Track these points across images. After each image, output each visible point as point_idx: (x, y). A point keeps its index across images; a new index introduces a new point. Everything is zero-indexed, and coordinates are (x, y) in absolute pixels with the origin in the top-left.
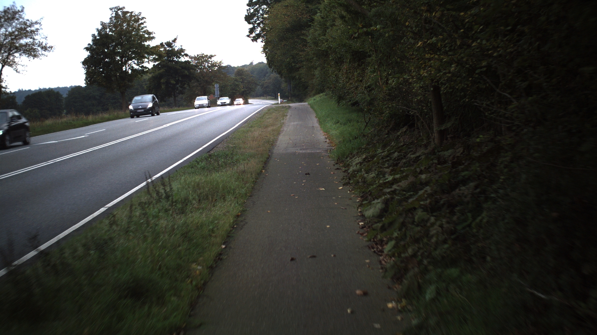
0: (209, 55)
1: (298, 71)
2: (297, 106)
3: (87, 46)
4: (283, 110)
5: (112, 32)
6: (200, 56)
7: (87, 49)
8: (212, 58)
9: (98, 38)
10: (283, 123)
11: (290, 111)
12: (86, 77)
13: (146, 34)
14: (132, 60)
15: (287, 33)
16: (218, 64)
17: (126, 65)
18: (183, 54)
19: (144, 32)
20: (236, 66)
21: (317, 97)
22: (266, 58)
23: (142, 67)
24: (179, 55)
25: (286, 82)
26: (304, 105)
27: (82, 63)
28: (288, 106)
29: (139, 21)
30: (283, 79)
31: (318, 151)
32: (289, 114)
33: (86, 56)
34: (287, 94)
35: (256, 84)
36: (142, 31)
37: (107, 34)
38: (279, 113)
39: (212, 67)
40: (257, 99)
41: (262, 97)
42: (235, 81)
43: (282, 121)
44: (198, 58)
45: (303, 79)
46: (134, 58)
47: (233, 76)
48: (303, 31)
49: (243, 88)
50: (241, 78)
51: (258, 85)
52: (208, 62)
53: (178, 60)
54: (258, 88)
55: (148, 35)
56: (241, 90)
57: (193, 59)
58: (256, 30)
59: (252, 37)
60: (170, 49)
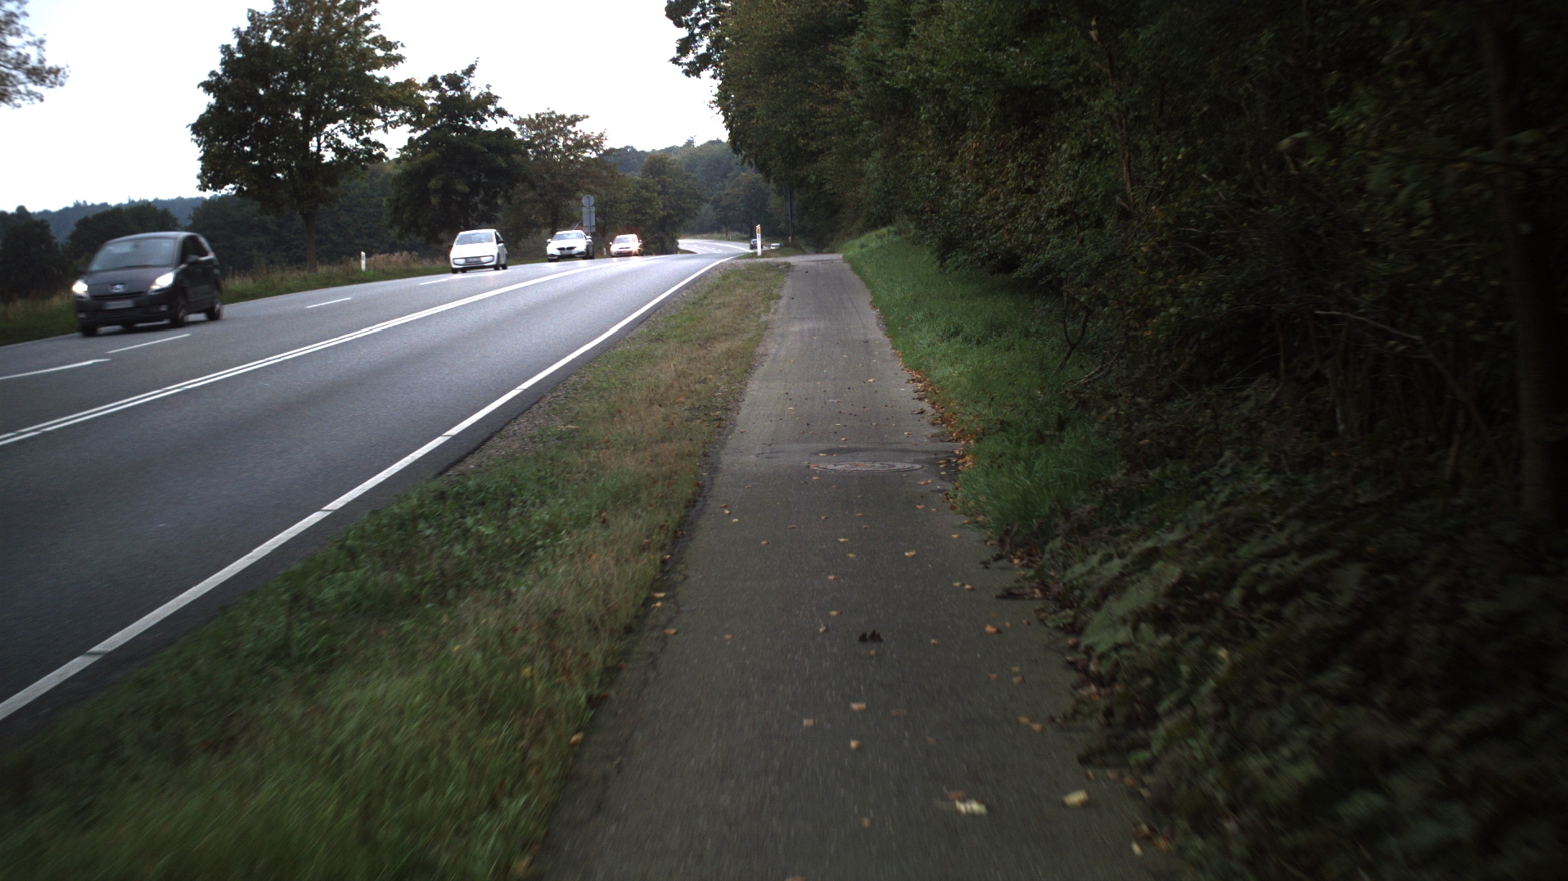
0: (568, 116)
1: (816, 161)
2: (812, 264)
3: (207, 78)
4: (768, 275)
5: (281, 41)
6: (543, 119)
7: (207, 87)
8: (577, 123)
9: (239, 55)
10: (766, 326)
11: (789, 282)
12: (202, 169)
13: (379, 47)
14: (335, 122)
15: (785, 52)
16: (593, 140)
17: (318, 137)
18: (492, 108)
19: (374, 41)
20: (648, 149)
21: (872, 240)
22: (725, 124)
23: (366, 141)
24: (481, 113)
25: (780, 193)
26: (832, 261)
27: (190, 128)
28: (785, 263)
29: (359, 11)
30: (773, 186)
31: (899, 466)
32: (786, 292)
33: (203, 110)
34: (782, 226)
35: (700, 199)
36: (368, 38)
37: (264, 48)
38: (755, 287)
39: (577, 148)
40: (702, 238)
41: (716, 235)
42: (641, 187)
43: (763, 318)
44: (539, 123)
45: (828, 186)
46: (342, 116)
47: (637, 176)
48: (832, 45)
49: (665, 207)
50: (659, 183)
51: (704, 201)
52: (566, 134)
53: (479, 126)
54: (705, 209)
55: (385, 50)
56: (658, 213)
57: (525, 126)
58: (696, 44)
59: (686, 64)
60: (457, 96)
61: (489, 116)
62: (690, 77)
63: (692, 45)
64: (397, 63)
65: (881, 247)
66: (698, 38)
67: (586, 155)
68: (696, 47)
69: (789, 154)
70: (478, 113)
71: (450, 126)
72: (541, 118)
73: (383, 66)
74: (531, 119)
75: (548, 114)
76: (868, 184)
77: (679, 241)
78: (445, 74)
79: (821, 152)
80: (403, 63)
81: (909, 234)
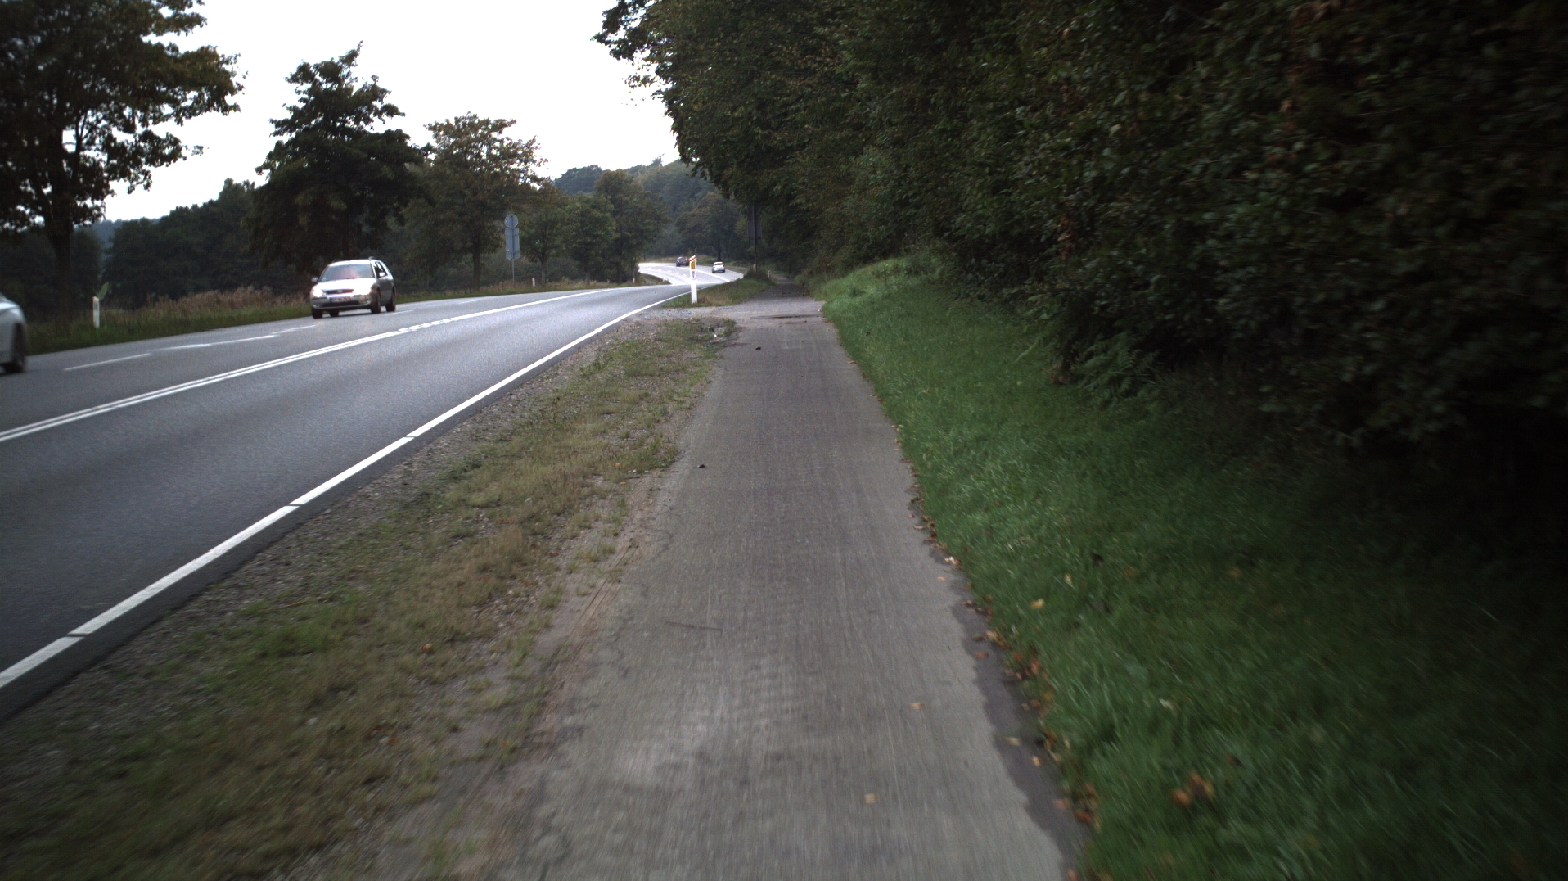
0: (493, 121)
6: (464, 124)
8: (505, 130)
14: (97, 109)
16: (521, 148)
21: (867, 281)
24: (364, 112)
26: (805, 317)
30: (734, 202)
35: (661, 220)
39: (504, 158)
44: (459, 130)
45: (800, 200)
49: (619, 229)
50: (613, 202)
51: (666, 221)
52: (490, 142)
53: (362, 127)
54: (669, 231)
55: (173, 9)
56: (611, 235)
57: (442, 133)
58: (629, 18)
59: (615, 43)
60: (334, 89)
61: (375, 115)
62: (619, 59)
63: (623, 18)
64: (191, 26)
65: (889, 297)
66: (630, 9)
67: (514, 166)
68: (628, 21)
69: (747, 156)
70: (361, 112)
71: (326, 126)
72: (461, 123)
73: (172, 31)
74: (449, 125)
75: (470, 118)
76: (860, 193)
77: (641, 265)
78: (319, 62)
79: (790, 149)
80: (202, 26)
81: (936, 275)
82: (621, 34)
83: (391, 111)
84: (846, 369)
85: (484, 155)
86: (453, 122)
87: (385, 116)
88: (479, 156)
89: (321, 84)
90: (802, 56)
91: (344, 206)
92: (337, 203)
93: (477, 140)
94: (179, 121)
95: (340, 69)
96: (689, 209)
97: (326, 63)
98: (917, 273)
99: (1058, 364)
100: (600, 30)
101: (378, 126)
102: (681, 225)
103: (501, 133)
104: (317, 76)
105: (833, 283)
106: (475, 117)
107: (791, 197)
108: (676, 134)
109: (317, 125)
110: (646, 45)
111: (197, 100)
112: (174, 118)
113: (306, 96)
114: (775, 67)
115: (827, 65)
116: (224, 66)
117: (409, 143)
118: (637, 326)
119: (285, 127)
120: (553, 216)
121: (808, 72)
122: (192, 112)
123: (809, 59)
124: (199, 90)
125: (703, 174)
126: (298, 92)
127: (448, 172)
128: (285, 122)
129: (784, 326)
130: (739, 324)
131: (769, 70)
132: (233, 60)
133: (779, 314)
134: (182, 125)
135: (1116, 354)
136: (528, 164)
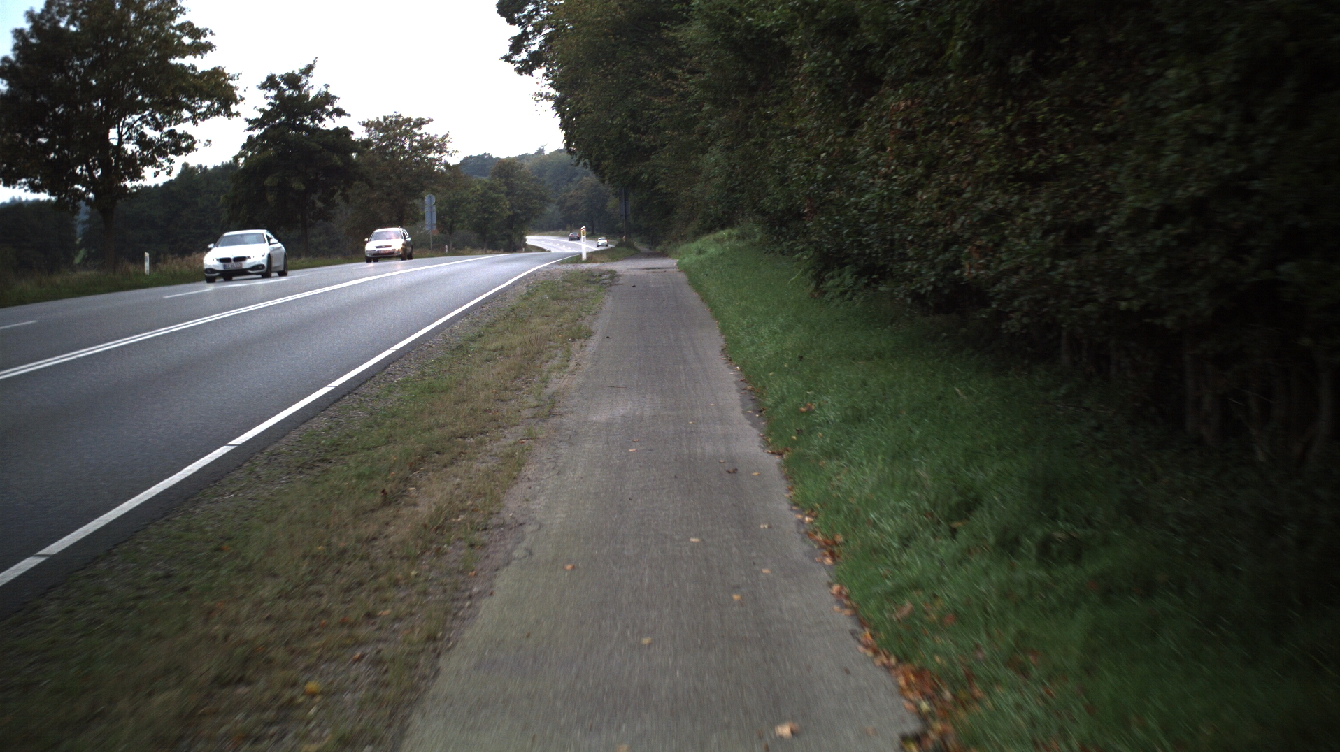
0: (414, 119)
2: (642, 273)
4: (584, 292)
5: (79, 26)
6: (391, 121)
8: (423, 126)
9: (33, 40)
13: (187, 34)
14: (137, 113)
16: (437, 142)
17: (119, 128)
18: (329, 108)
19: (181, 27)
20: (503, 157)
22: (561, 128)
24: (319, 113)
25: (616, 195)
26: (665, 269)
28: (610, 271)
30: (608, 187)
32: (600, 325)
35: (545, 200)
36: (173, 24)
37: (61, 33)
39: (423, 149)
41: (561, 232)
44: (386, 126)
45: (662, 186)
46: (143, 106)
49: (512, 207)
50: (506, 184)
51: (549, 201)
52: (412, 137)
53: (317, 125)
54: (551, 209)
55: (192, 38)
56: (505, 212)
57: (373, 128)
58: (529, 43)
59: (519, 62)
60: (295, 95)
61: (327, 115)
62: (522, 75)
63: (525, 43)
64: (205, 51)
65: (723, 254)
66: (530, 36)
67: (431, 156)
68: (529, 45)
69: (621, 152)
70: (316, 113)
71: (288, 125)
72: (388, 121)
73: (190, 55)
74: (379, 122)
75: (396, 117)
76: (706, 181)
77: (528, 237)
78: (284, 73)
79: (654, 148)
80: (212, 51)
81: (757, 239)
82: (524, 55)
83: (340, 112)
84: (692, 297)
85: (407, 146)
86: (381, 120)
87: (335, 117)
88: (403, 147)
89: (285, 90)
90: (664, 80)
91: (303, 187)
92: (298, 185)
93: (401, 134)
94: (195, 123)
95: (299, 79)
96: (568, 191)
97: (288, 74)
98: (744, 238)
99: (813, 285)
100: (507, 52)
101: (329, 124)
102: (561, 204)
103: (420, 129)
104: (282, 85)
105: (686, 246)
106: (400, 116)
107: (655, 184)
108: (564, 132)
109: (281, 123)
110: (543, 64)
111: (209, 108)
112: (191, 121)
113: (273, 101)
114: (644, 87)
115: (682, 87)
116: (230, 82)
117: (354, 138)
118: (549, 273)
119: (256, 124)
120: (460, 197)
121: (670, 92)
122: (204, 116)
123: (669, 82)
124: (212, 101)
125: (585, 164)
126: (267, 98)
127: (378, 160)
128: (256, 120)
129: (650, 274)
130: (618, 273)
131: (639, 89)
132: (236, 78)
133: (646, 267)
134: (197, 126)
135: (844, 278)
136: (442, 155)
